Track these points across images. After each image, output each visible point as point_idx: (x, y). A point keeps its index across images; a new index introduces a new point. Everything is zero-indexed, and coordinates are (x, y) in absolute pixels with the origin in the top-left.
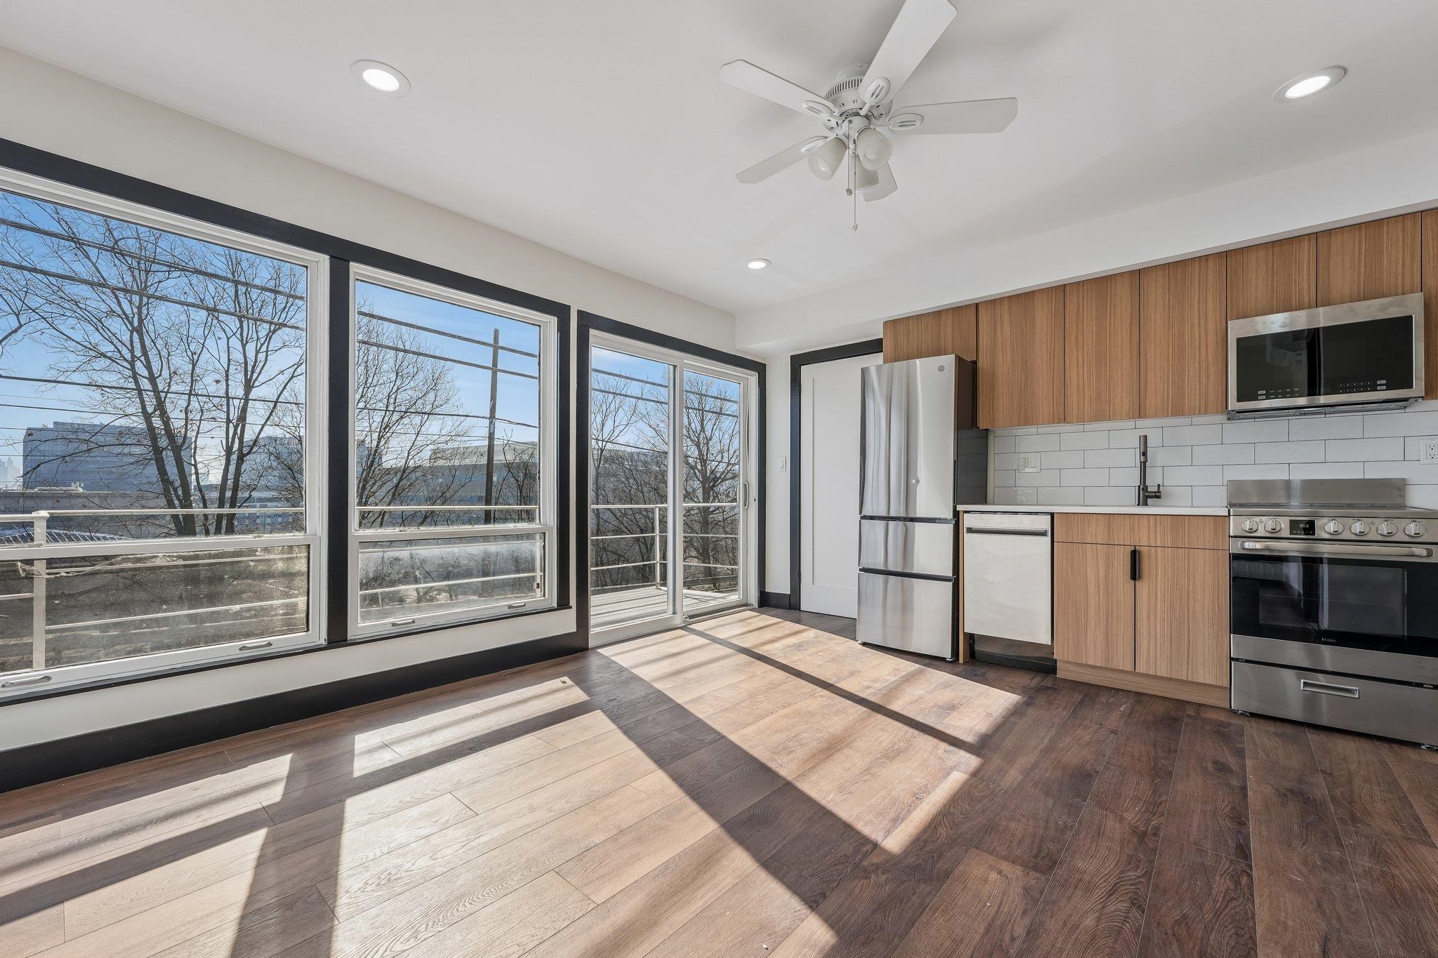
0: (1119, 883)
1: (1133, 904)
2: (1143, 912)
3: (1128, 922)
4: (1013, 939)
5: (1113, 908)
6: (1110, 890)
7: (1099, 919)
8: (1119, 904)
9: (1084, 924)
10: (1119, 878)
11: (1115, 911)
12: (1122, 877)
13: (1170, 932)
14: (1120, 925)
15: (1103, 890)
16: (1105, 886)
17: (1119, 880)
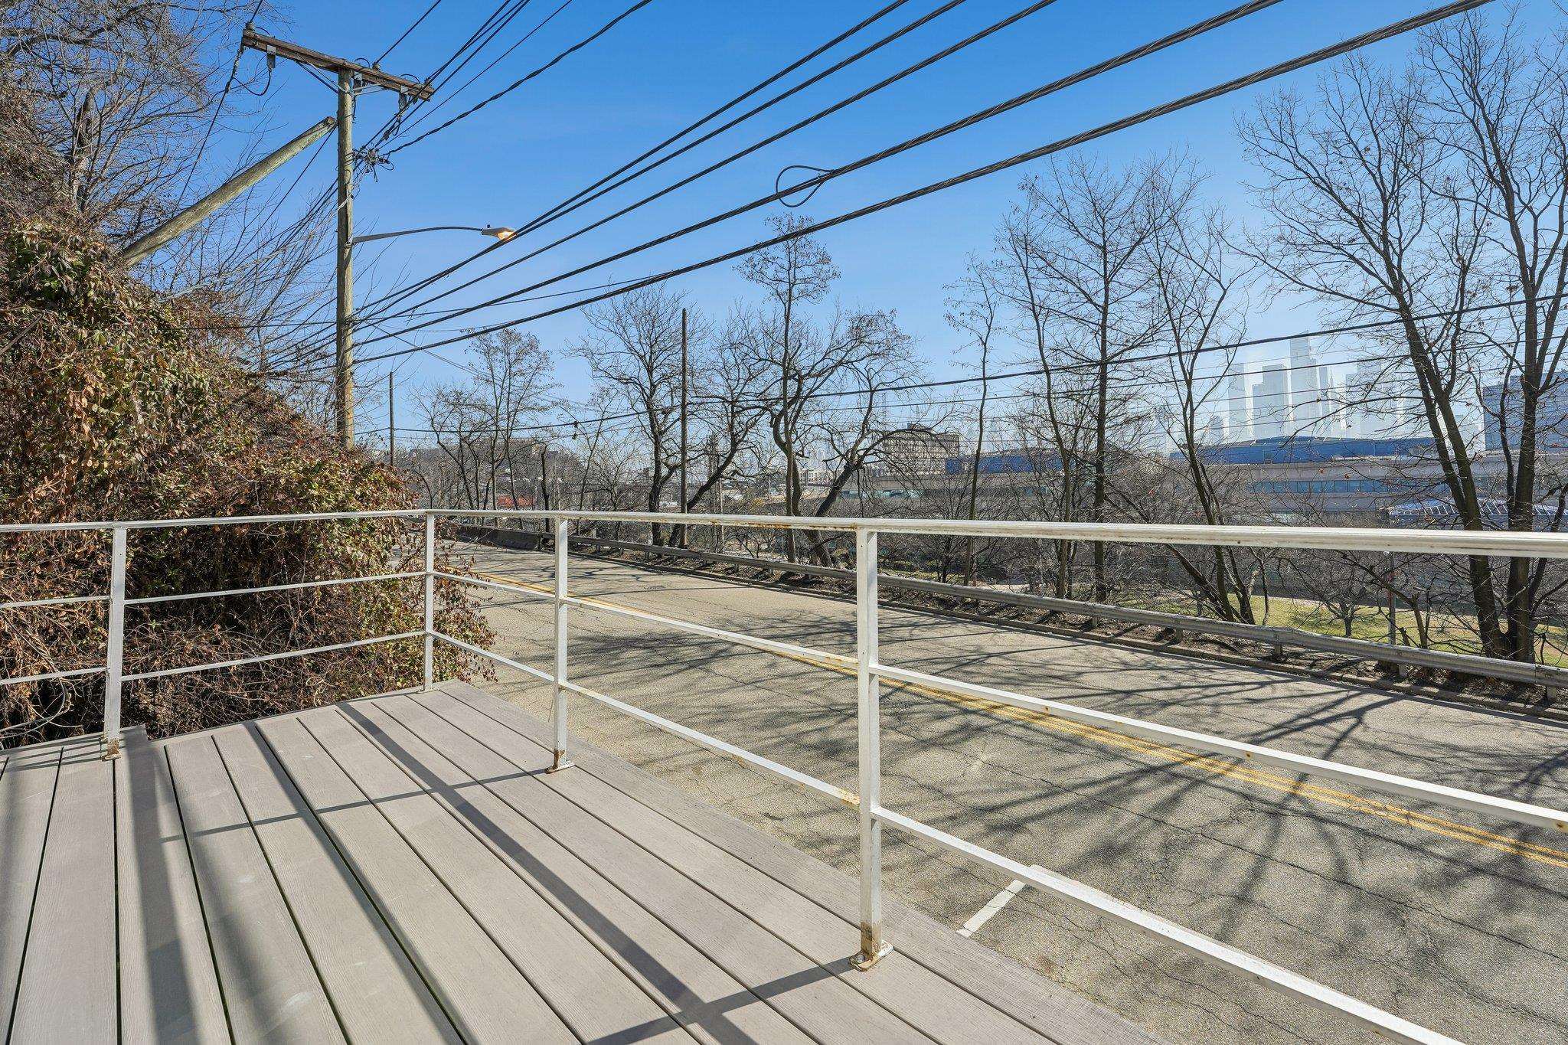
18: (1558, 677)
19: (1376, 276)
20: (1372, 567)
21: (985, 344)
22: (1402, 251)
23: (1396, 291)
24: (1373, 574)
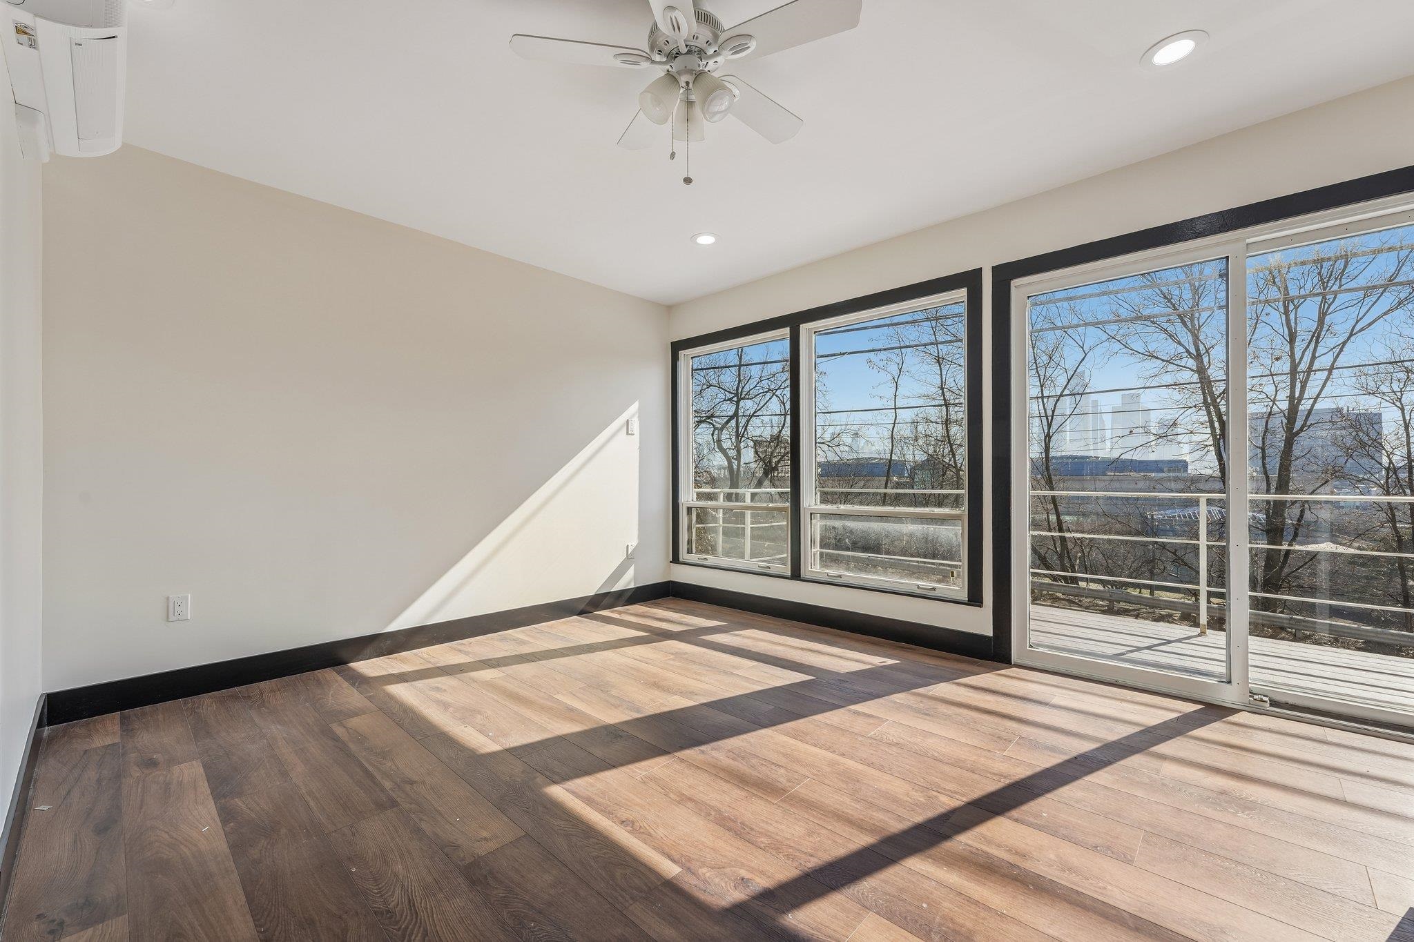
0: (417, 919)
1: (388, 911)
2: (375, 913)
3: (377, 893)
4: (421, 820)
5: (397, 892)
6: (414, 905)
7: (396, 875)
8: (396, 900)
9: (400, 863)
10: (421, 923)
11: (393, 892)
12: (420, 927)
13: (345, 916)
14: (380, 886)
15: (418, 898)
16: (421, 903)
17: (419, 920)
18: (1303, 624)
19: (1183, 346)
20: (1176, 551)
21: (896, 383)
22: (1200, 327)
23: (1198, 357)
24: (1176, 555)
